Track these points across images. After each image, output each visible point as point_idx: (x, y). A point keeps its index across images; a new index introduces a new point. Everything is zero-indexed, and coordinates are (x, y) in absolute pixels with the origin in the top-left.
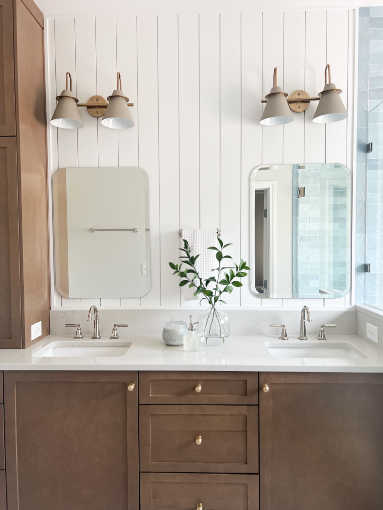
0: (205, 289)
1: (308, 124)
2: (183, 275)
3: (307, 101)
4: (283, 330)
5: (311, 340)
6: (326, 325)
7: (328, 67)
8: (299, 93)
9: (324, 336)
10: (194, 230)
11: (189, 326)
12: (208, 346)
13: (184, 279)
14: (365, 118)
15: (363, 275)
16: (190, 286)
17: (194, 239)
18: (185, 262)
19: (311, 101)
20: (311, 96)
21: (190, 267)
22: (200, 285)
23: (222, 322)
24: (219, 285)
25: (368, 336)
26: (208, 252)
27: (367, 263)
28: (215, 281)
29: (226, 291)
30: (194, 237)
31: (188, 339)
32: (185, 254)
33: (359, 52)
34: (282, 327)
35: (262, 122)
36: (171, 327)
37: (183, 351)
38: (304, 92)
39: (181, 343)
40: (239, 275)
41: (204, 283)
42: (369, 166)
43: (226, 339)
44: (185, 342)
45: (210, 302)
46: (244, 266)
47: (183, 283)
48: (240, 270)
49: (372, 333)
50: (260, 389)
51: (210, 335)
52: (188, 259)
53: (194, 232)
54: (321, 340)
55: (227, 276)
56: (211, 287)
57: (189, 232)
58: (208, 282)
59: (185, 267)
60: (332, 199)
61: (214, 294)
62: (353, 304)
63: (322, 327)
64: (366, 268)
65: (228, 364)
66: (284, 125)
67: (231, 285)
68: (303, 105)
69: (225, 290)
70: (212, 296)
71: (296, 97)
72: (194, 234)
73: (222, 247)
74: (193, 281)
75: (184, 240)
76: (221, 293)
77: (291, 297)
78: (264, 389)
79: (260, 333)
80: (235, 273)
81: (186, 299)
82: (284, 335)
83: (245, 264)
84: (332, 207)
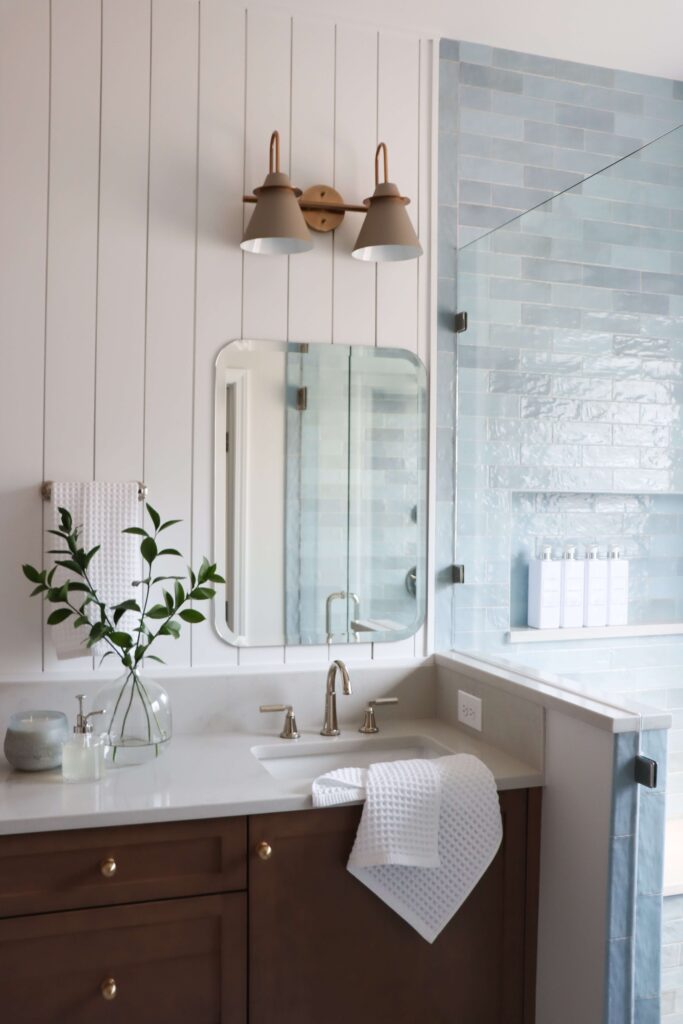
0: (111, 629)
1: (341, 261)
2: (58, 595)
3: (339, 211)
4: (289, 717)
5: (347, 737)
6: (379, 700)
7: (381, 147)
8: (324, 191)
9: (374, 726)
10: (82, 484)
11: (74, 722)
12: (118, 767)
13: (61, 605)
14: (452, 260)
15: (449, 589)
16: (77, 624)
17: (82, 506)
18: (65, 564)
19: (347, 213)
20: (347, 201)
21: (74, 577)
22: (99, 619)
23: (155, 706)
24: (148, 621)
25: (462, 718)
26: (123, 538)
27: (458, 563)
28: (137, 609)
29: (167, 633)
30: (82, 501)
31: (74, 754)
32: (63, 544)
33: (441, 128)
34: (286, 712)
35: (245, 245)
36: (27, 725)
37: (61, 782)
38: (332, 192)
39: (54, 763)
40: (197, 595)
41: (110, 614)
42: (461, 358)
43: (161, 748)
44: (65, 758)
45: (126, 661)
46: (209, 573)
47: (58, 617)
48: (200, 583)
49: (470, 712)
50: (251, 852)
51: (124, 741)
52: (68, 557)
53: (82, 489)
54: (369, 733)
55: (168, 597)
56: (129, 623)
57: (70, 490)
58: (119, 612)
59: (63, 577)
60: (370, 416)
61: (134, 641)
62: (431, 651)
63: (371, 704)
64: (454, 575)
65: (168, 804)
66: (292, 256)
67: (176, 618)
68: (329, 218)
69: (163, 631)
70: (130, 646)
71: (318, 200)
72: (82, 494)
73: (157, 526)
74: (82, 610)
75: (62, 510)
76: (151, 638)
77: (281, 641)
78: (261, 854)
79: (237, 729)
80: (187, 589)
81: (62, 656)
82: (289, 730)
83: (214, 568)
84: (370, 435)
